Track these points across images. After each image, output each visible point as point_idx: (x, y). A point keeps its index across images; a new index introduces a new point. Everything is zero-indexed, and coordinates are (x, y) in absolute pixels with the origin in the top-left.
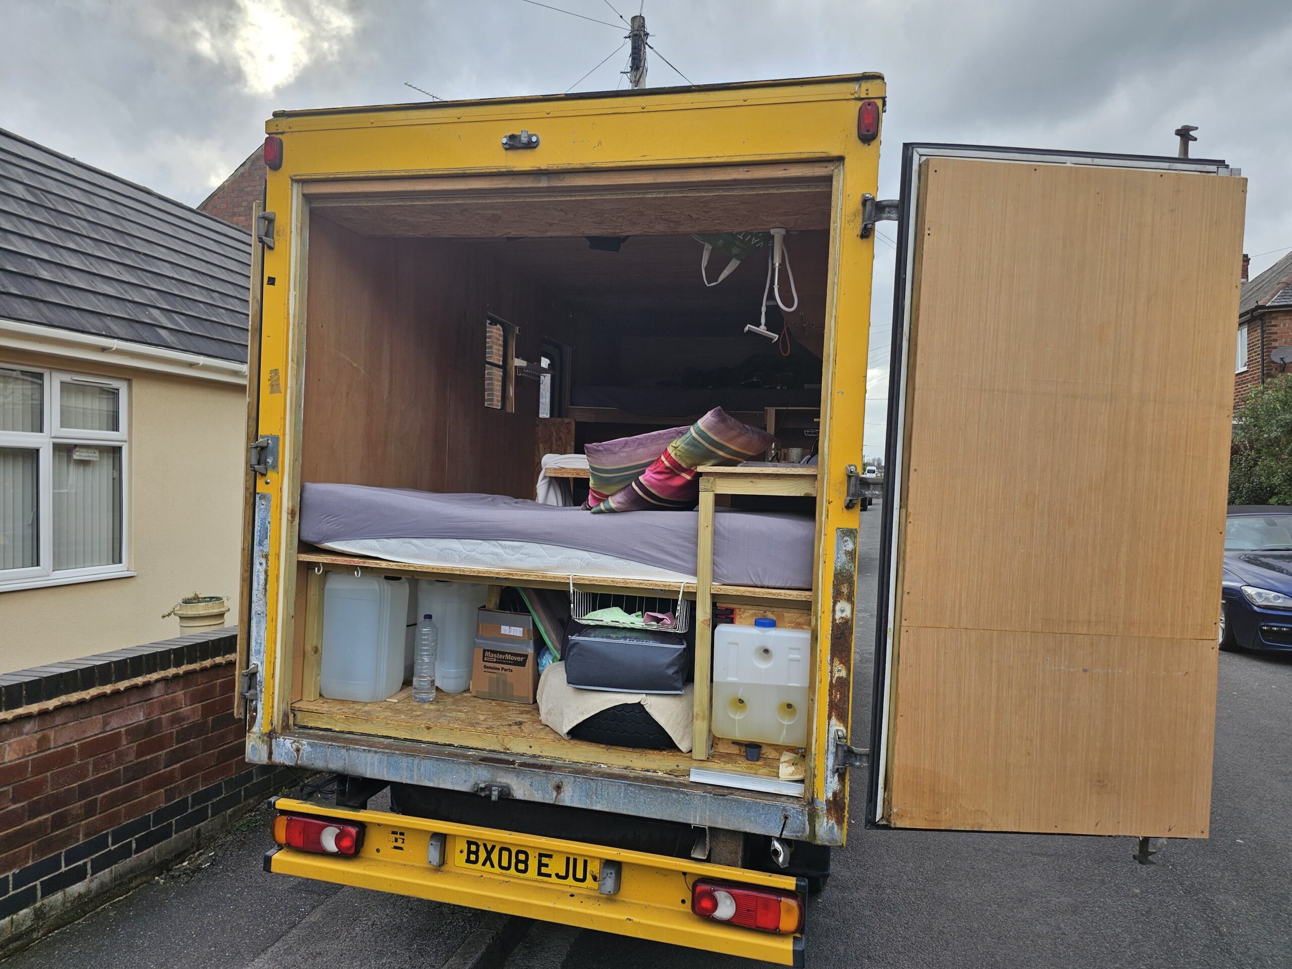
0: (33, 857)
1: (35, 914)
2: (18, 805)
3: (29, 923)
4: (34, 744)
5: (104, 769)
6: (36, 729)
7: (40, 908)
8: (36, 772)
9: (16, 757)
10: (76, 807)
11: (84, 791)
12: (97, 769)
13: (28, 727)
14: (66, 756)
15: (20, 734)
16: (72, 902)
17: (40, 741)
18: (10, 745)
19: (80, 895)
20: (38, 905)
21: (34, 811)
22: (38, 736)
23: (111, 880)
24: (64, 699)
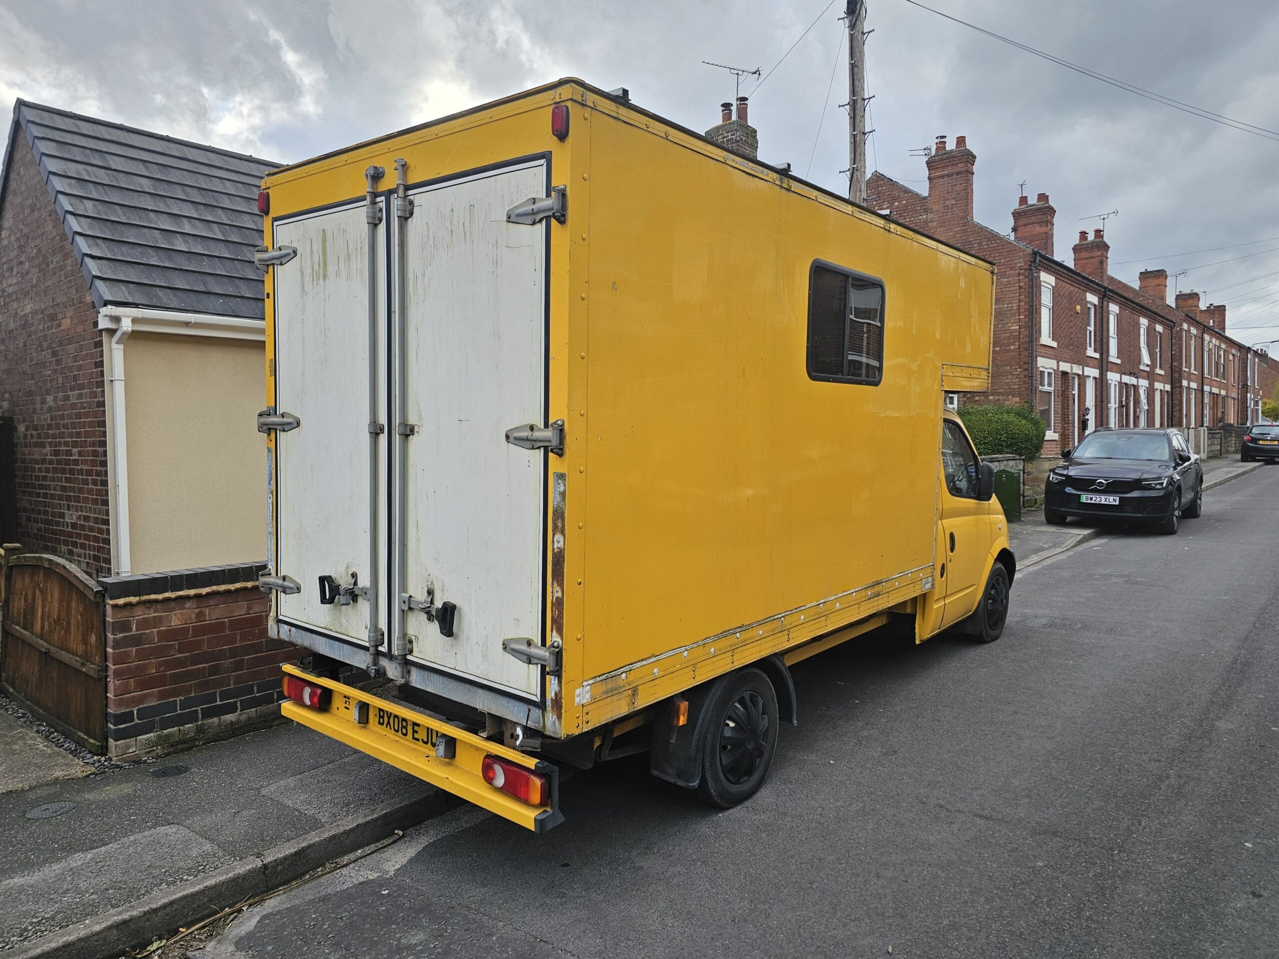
0: (195, 690)
1: (197, 728)
2: (182, 655)
3: (192, 734)
4: (194, 616)
5: (249, 640)
6: (195, 606)
7: (200, 725)
8: (195, 634)
9: (180, 623)
10: (227, 662)
11: (233, 652)
12: (243, 639)
13: (188, 605)
14: (218, 627)
15: (183, 608)
16: (226, 726)
17: (198, 615)
18: (175, 615)
19: (232, 722)
20: (200, 723)
21: (195, 660)
22: (197, 611)
23: (257, 717)
24: (214, 588)
